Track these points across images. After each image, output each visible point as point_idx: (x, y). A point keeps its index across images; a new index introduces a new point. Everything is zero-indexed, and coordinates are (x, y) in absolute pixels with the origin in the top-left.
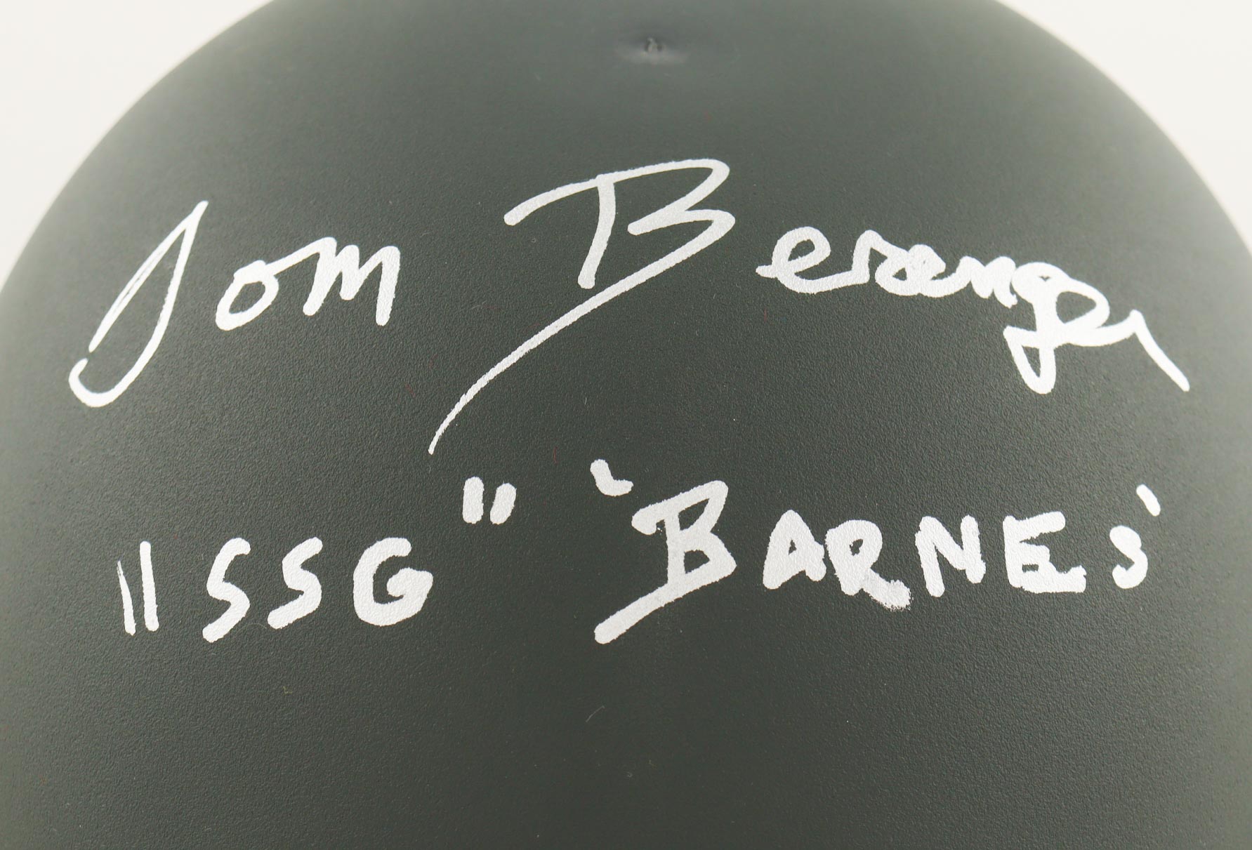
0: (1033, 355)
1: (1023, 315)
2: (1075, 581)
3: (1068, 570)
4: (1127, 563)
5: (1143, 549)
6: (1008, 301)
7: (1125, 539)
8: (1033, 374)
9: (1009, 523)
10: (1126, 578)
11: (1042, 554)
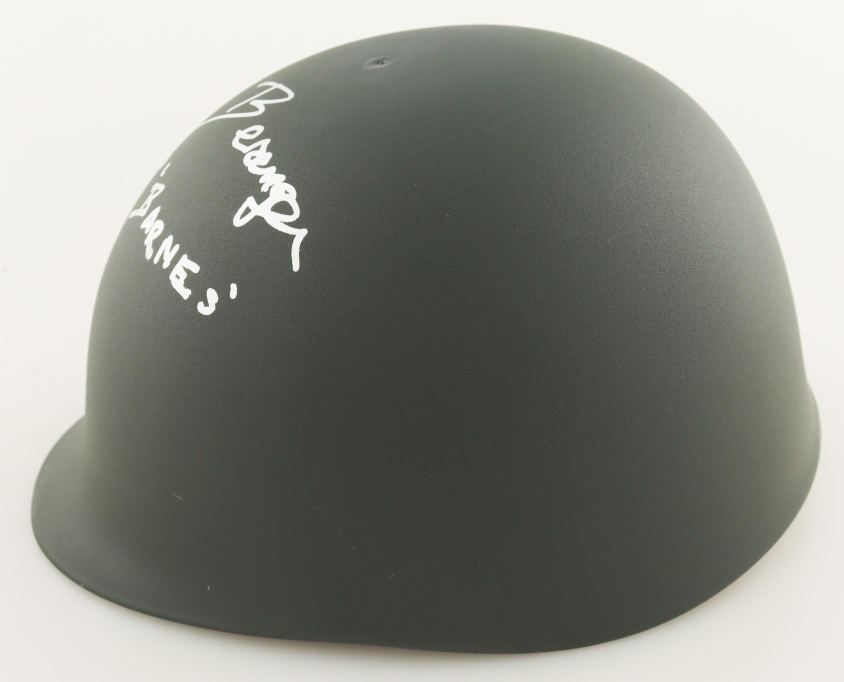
0: (248, 211)
1: (261, 197)
2: (186, 293)
3: (186, 288)
4: (206, 304)
5: (216, 305)
6: (264, 189)
7: (212, 295)
8: (240, 217)
9: (185, 257)
10: (201, 309)
11: (184, 276)
